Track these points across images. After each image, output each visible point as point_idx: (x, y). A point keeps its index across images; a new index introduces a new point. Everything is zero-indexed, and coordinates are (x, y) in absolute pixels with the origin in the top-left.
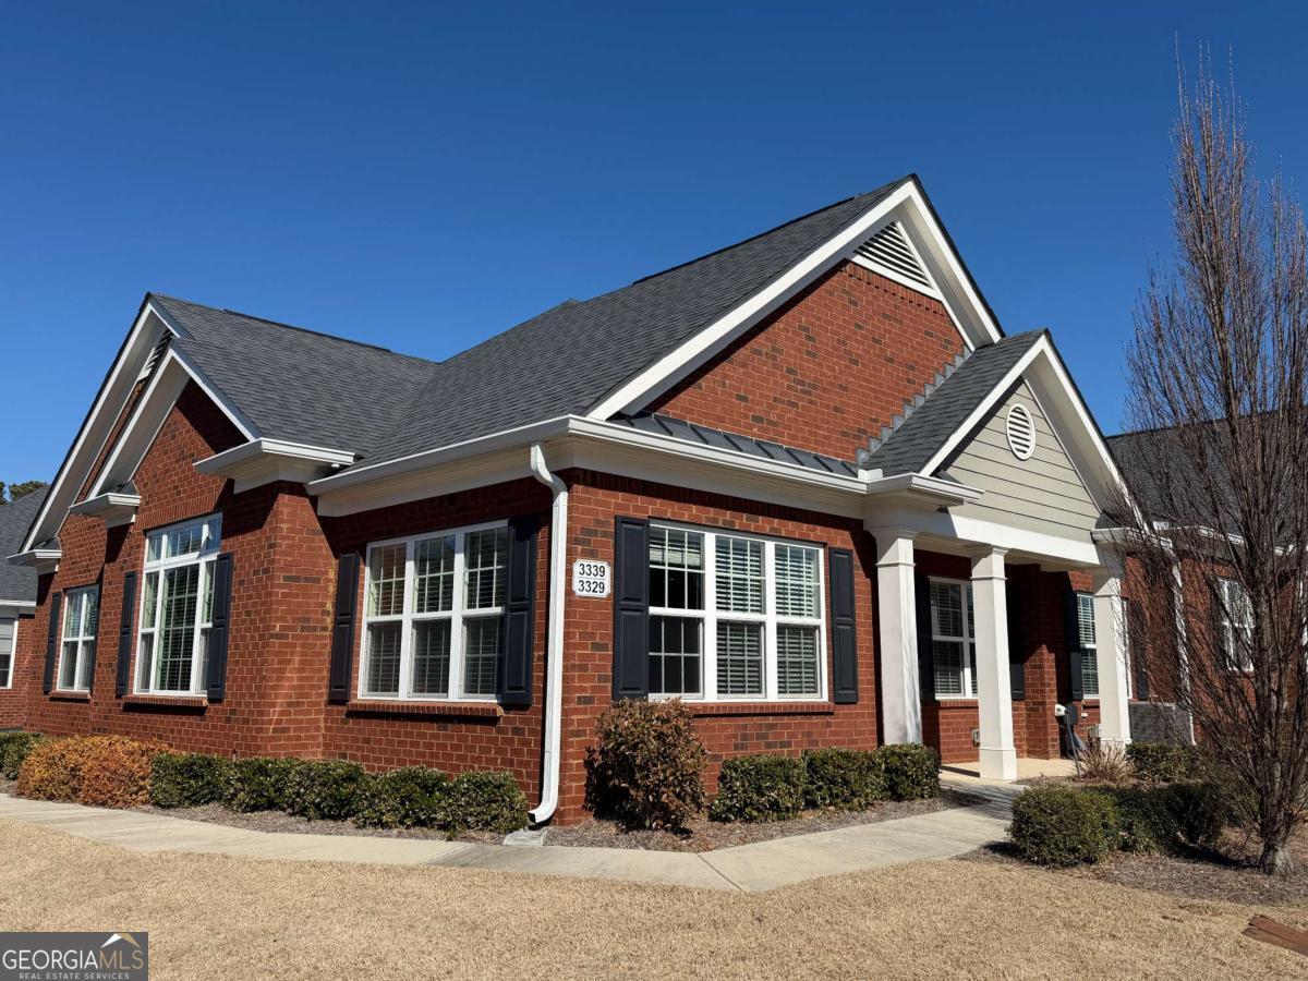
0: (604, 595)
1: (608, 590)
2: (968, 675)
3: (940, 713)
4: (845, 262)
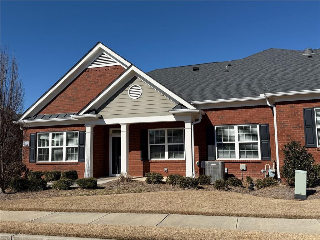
0: (28, 146)
2: (166, 153)
3: (150, 164)
4: (86, 69)
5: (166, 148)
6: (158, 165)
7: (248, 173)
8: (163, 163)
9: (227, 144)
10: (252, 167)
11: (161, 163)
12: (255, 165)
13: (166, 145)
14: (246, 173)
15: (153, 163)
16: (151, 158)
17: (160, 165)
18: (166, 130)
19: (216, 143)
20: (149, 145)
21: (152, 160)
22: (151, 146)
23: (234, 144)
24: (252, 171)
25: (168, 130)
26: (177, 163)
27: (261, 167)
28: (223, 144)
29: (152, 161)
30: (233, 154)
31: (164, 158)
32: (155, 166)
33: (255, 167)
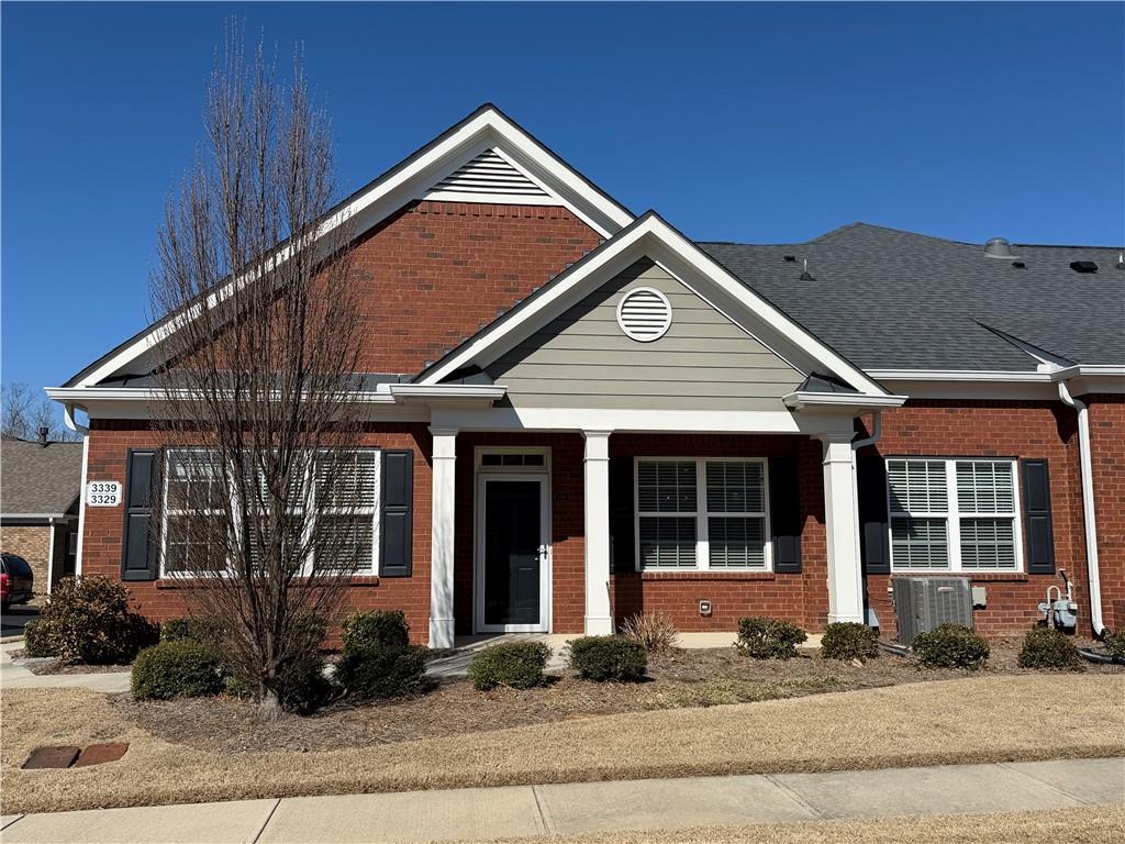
0: (116, 504)
1: (118, 501)
2: (703, 548)
3: (645, 584)
4: (416, 202)
5: (702, 528)
6: (673, 589)
7: (989, 614)
8: (693, 585)
9: (923, 521)
10: (1002, 595)
11: (684, 584)
12: (1010, 589)
13: (702, 516)
14: (984, 614)
15: (653, 584)
16: (643, 564)
17: (683, 589)
18: (701, 464)
19: (891, 514)
20: (638, 514)
21: (648, 570)
22: (642, 519)
23: (942, 522)
24: (1003, 608)
25: (707, 463)
26: (746, 584)
27: (1027, 595)
28: (911, 518)
29: (646, 575)
30: (940, 555)
31: (693, 563)
32: (661, 595)
33: (1011, 595)
